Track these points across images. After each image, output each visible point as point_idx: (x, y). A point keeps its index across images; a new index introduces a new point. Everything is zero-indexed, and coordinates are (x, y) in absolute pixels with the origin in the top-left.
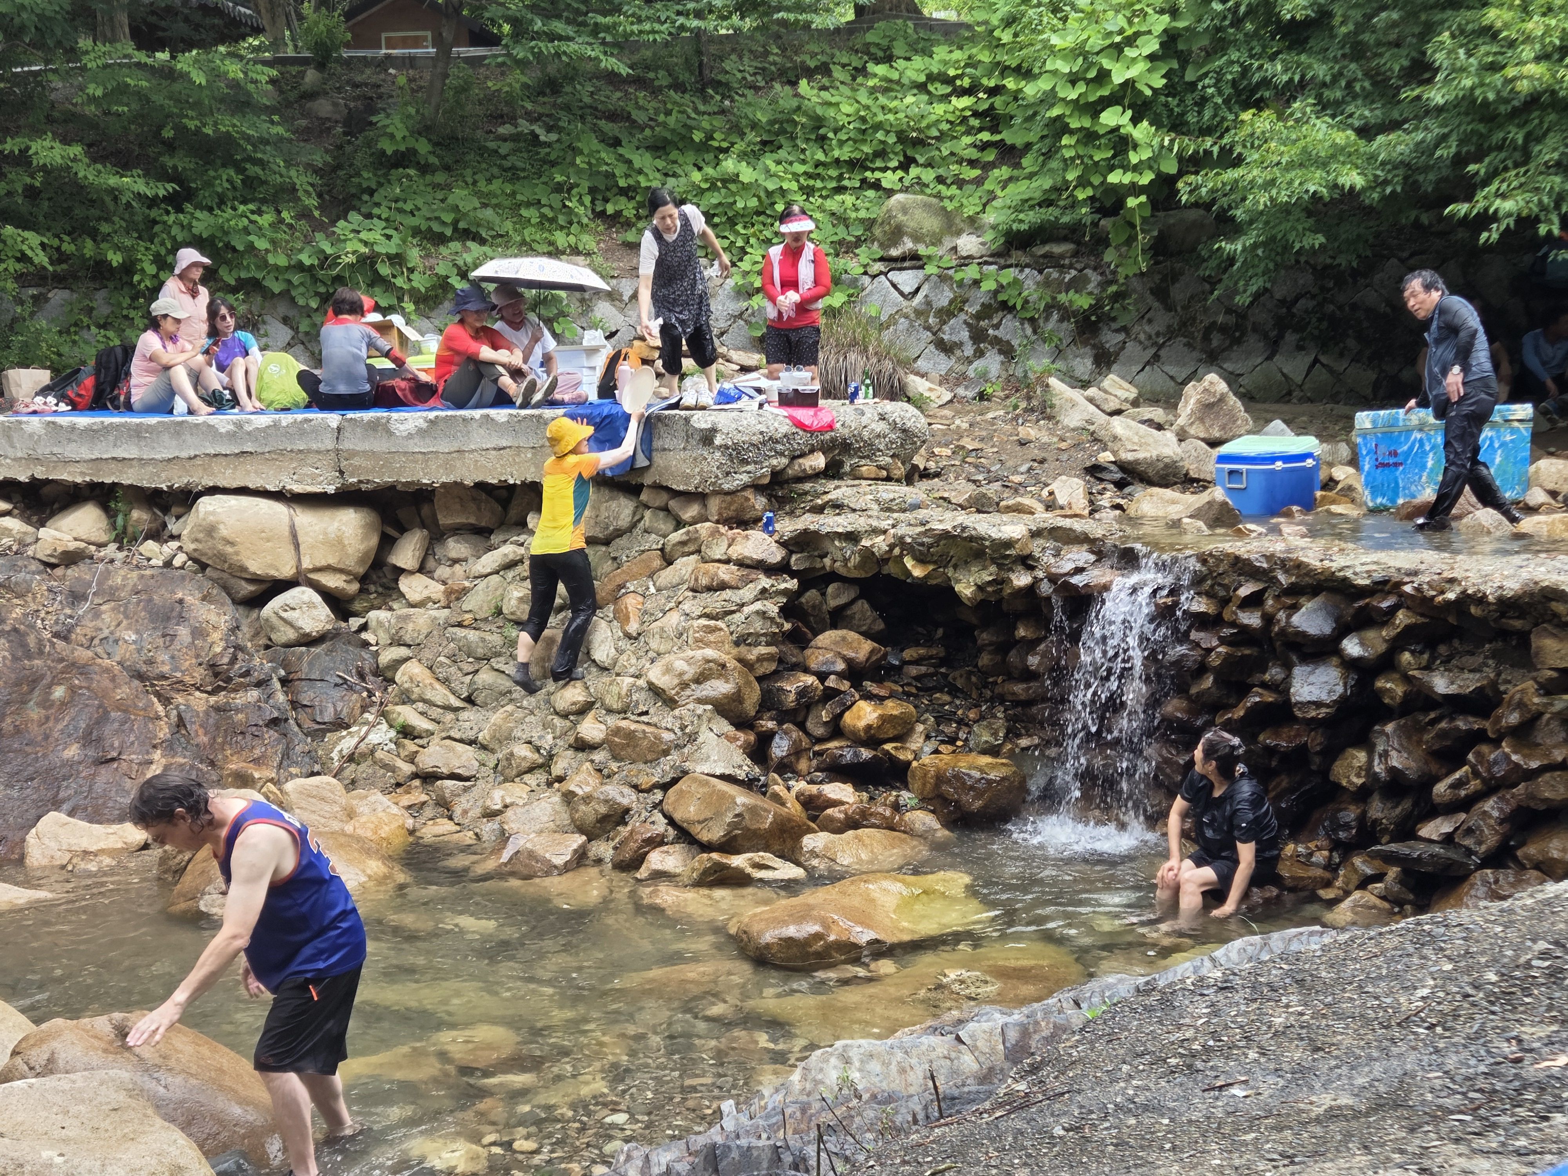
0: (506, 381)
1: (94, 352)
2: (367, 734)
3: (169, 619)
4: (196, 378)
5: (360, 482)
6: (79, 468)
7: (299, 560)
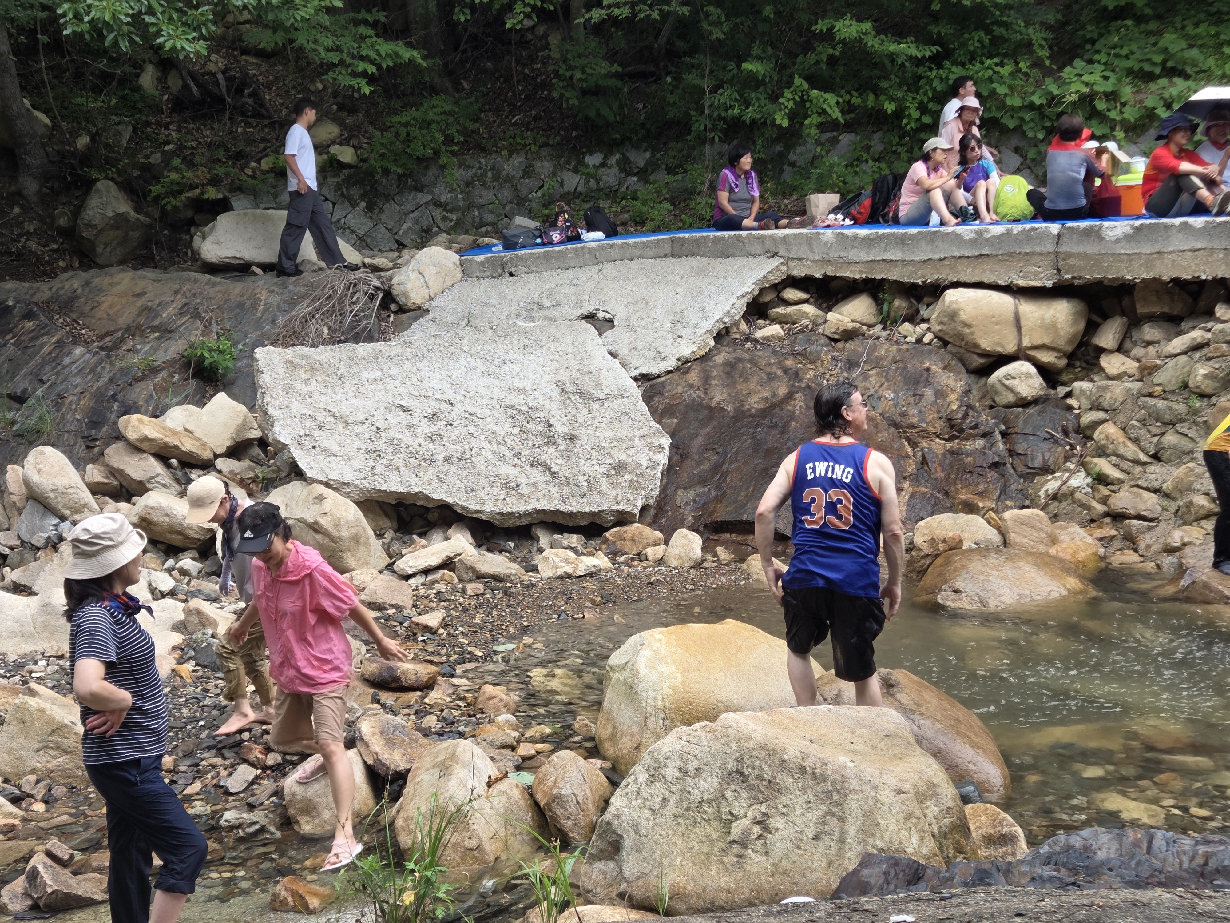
1: (870, 179)
2: (1068, 478)
3: (918, 382)
4: (948, 198)
5: (1073, 278)
6: (858, 268)
7: (1020, 340)
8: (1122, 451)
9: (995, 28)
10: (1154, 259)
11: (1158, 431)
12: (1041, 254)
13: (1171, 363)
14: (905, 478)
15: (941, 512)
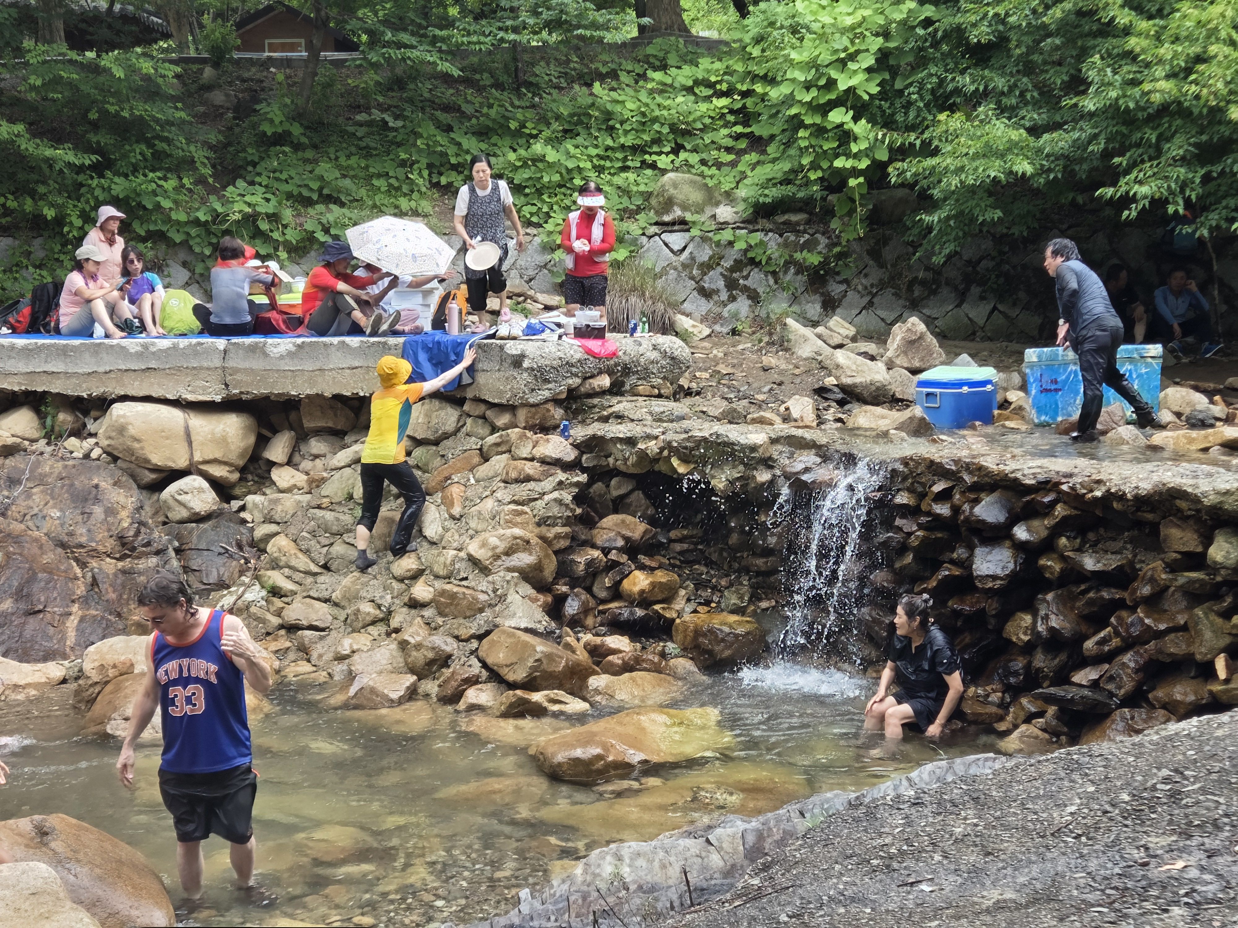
0: (357, 314)
1: (31, 287)
2: (243, 593)
3: (86, 500)
4: (112, 310)
5: (241, 393)
6: (17, 379)
7: (192, 454)
8: (293, 563)
9: (157, 142)
10: (316, 376)
11: (327, 542)
12: (208, 369)
13: (337, 475)
14: (73, 601)
15: (113, 635)
